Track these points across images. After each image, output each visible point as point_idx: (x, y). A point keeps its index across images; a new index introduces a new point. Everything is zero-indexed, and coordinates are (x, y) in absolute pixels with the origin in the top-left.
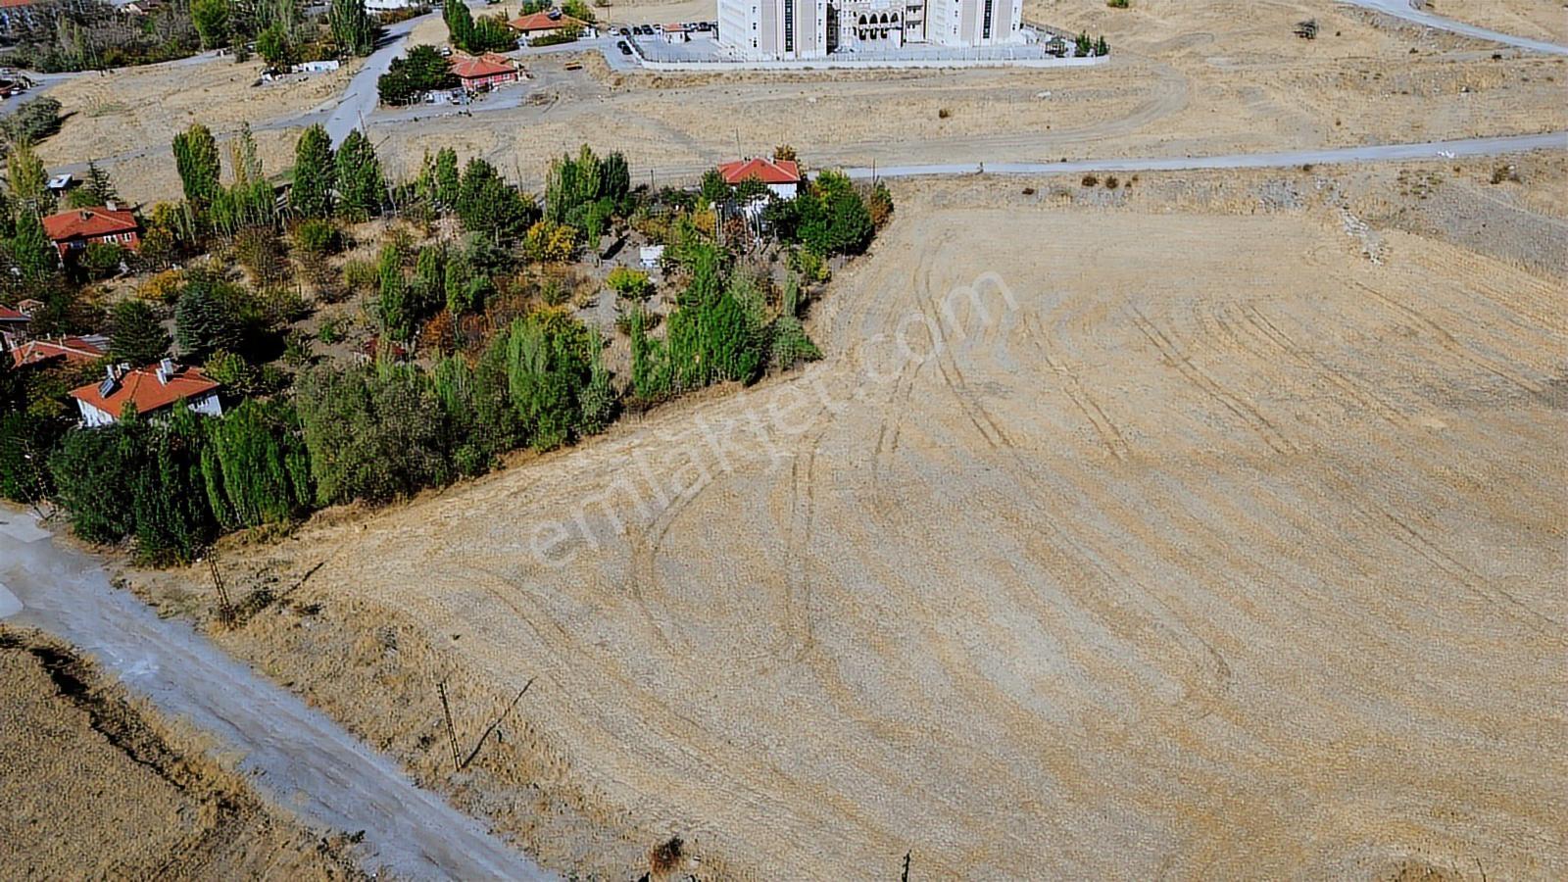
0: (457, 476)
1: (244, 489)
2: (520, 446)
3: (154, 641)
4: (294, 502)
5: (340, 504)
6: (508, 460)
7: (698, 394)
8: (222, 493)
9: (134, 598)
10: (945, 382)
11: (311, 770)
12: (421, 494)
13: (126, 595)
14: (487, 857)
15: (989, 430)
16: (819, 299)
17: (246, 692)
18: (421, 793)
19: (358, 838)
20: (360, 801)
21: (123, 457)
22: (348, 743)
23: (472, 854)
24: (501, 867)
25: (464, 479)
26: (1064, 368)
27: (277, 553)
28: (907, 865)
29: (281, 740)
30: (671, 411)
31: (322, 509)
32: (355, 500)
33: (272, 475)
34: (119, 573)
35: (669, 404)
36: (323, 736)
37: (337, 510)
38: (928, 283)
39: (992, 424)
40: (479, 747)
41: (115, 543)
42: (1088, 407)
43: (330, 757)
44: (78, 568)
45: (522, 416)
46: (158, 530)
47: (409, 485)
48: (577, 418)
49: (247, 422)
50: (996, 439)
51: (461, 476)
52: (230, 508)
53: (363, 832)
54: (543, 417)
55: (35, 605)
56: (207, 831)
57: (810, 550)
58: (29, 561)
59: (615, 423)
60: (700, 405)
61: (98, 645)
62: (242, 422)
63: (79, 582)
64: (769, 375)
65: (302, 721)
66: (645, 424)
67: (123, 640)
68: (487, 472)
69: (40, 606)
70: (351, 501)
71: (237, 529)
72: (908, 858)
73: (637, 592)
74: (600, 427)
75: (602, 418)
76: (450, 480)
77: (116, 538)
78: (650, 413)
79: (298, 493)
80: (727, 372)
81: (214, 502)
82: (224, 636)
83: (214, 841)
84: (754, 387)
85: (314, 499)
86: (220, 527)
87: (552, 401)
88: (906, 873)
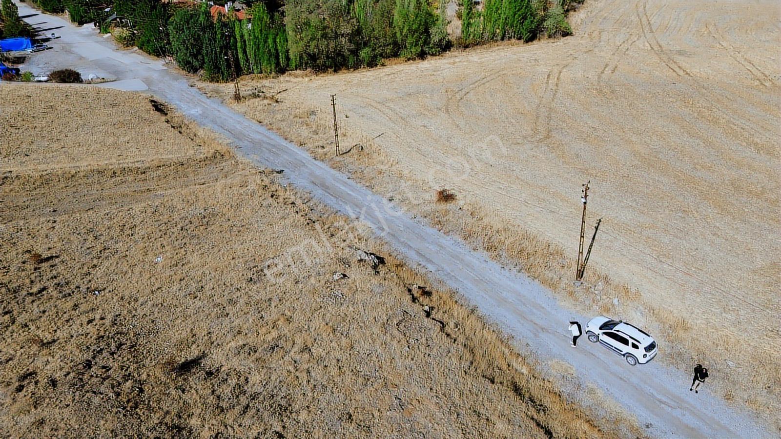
0: (361, 66)
1: (255, 50)
2: (396, 55)
3: (202, 104)
4: (278, 64)
5: (300, 69)
6: (387, 62)
7: (496, 44)
8: (245, 52)
9: (198, 90)
10: (650, 48)
11: (264, 149)
12: (340, 72)
13: (194, 89)
14: (345, 187)
15: (677, 70)
16: (575, 11)
17: (239, 122)
18: (316, 162)
19: (281, 172)
20: (285, 161)
21: (201, 24)
22: (284, 143)
23: (337, 184)
24: (352, 191)
25: (364, 68)
26: (731, 47)
27: (266, 82)
28: (599, 223)
29: (252, 139)
30: (479, 49)
31: (291, 70)
32: (308, 70)
33: (269, 46)
34: (193, 82)
35: (479, 47)
36: (272, 139)
37: (298, 72)
38: (645, 7)
39: (679, 67)
40: (350, 150)
41: (194, 73)
42: (746, 63)
43: (274, 146)
44: (176, 79)
45: (398, 35)
46: (213, 63)
47: (336, 66)
48: (426, 43)
49: (261, 23)
50: (681, 73)
51: (362, 66)
52: (247, 60)
53: (283, 171)
54: (410, 36)
55: (154, 88)
56: (207, 158)
57: (553, 105)
58: (155, 76)
59: (448, 52)
60: (497, 48)
61: (177, 103)
62: (259, 23)
63: (175, 83)
64: (539, 39)
65: (263, 134)
66: (464, 53)
67: (189, 103)
68: (376, 65)
69: (156, 89)
70: (306, 69)
71: (250, 73)
72: (600, 221)
73: (447, 111)
74: (439, 51)
75: (440, 46)
76: (356, 67)
77: (195, 70)
78: (467, 50)
79: (281, 60)
80: (515, 34)
81: (240, 55)
82: (235, 105)
83: (207, 162)
84: (530, 43)
85: (288, 65)
86: (242, 70)
87: (414, 27)
88: (598, 226)
